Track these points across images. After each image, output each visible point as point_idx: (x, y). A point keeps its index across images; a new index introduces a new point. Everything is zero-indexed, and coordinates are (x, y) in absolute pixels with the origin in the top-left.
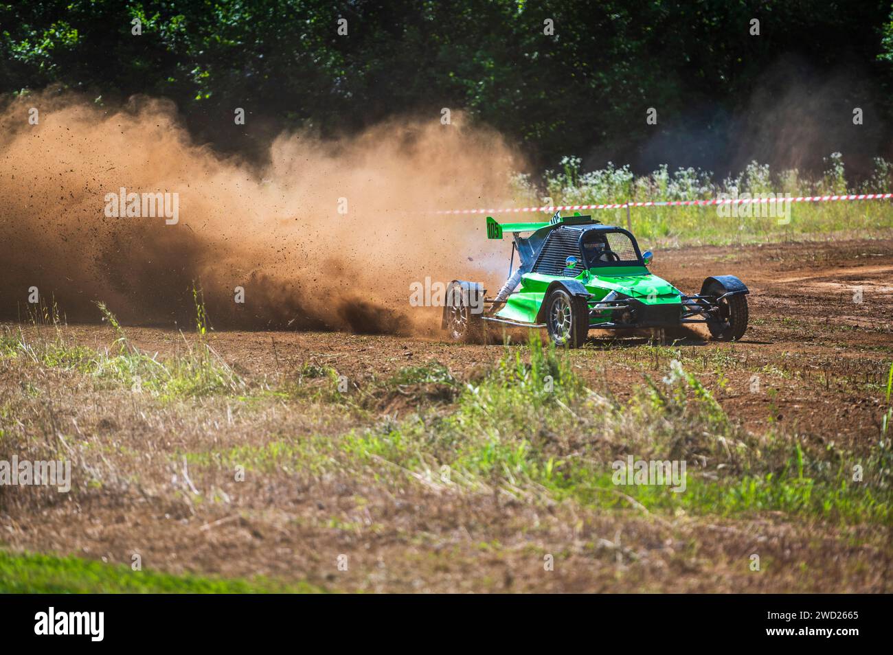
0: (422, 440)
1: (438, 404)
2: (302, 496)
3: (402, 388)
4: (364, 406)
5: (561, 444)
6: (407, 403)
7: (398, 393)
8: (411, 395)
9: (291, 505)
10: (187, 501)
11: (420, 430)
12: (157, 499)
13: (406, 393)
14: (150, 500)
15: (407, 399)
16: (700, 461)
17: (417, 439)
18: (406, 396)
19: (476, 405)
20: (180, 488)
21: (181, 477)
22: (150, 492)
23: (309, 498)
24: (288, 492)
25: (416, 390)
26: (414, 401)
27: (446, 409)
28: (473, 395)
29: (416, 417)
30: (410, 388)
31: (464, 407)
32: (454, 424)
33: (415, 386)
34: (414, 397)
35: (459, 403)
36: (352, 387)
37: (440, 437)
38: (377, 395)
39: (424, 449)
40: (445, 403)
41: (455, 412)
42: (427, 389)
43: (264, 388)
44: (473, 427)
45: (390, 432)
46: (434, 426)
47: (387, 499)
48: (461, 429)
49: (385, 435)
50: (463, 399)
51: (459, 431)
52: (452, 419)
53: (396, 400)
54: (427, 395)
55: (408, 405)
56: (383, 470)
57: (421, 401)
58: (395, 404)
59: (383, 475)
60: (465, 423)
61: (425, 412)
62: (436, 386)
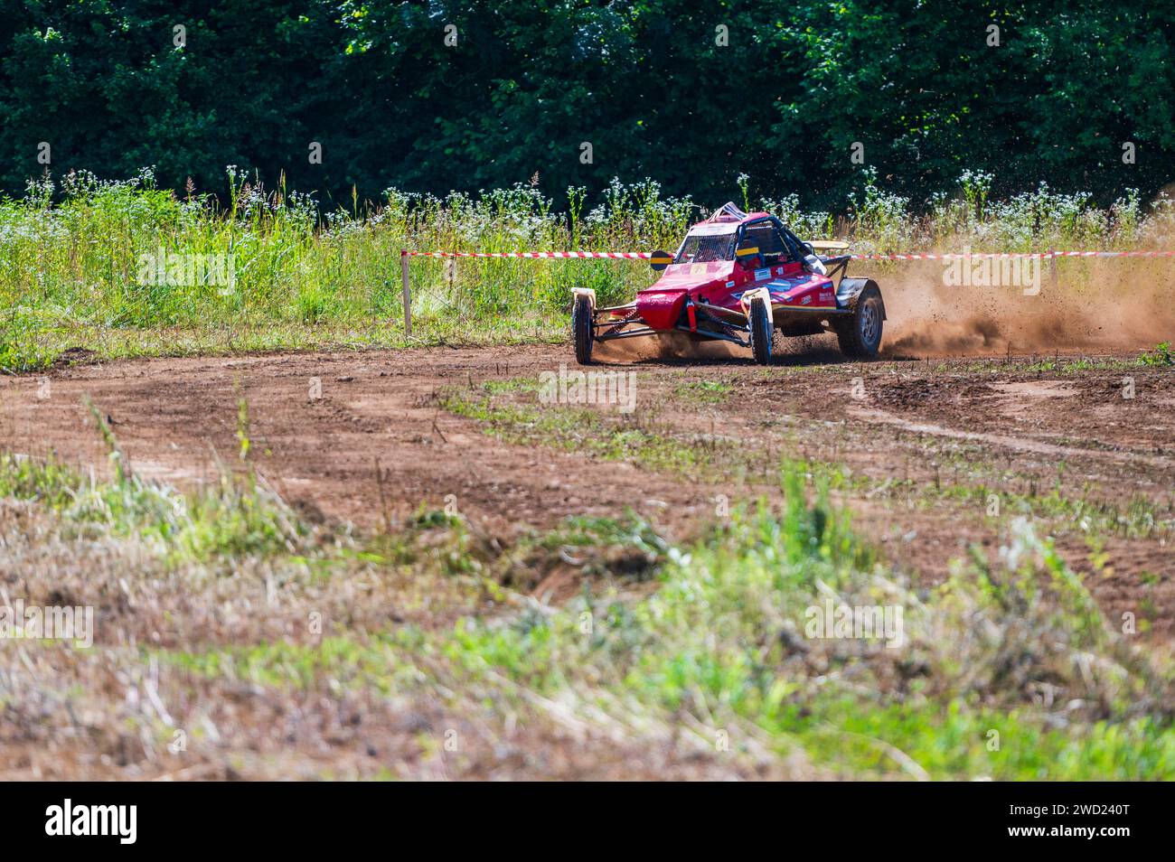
0: (584, 642)
1: (625, 579)
2: (346, 733)
3: (569, 553)
4: (506, 581)
5: (812, 658)
6: (574, 578)
7: (560, 561)
8: (582, 565)
9: (324, 748)
10: (146, 735)
12: (94, 731)
13: (575, 561)
14: (84, 734)
15: (575, 572)
16: (1041, 693)
17: (576, 641)
18: (574, 566)
19: (685, 585)
20: (140, 711)
21: (142, 696)
22: (88, 717)
23: (356, 737)
24: (322, 727)
25: (592, 556)
26: (585, 575)
27: (637, 590)
28: (679, 568)
29: (581, 603)
30: (581, 553)
31: (668, 588)
32: (644, 617)
33: (590, 549)
34: (587, 568)
35: (661, 580)
36: (491, 548)
37: (614, 637)
38: (531, 563)
39: (583, 659)
40: (640, 580)
41: (648, 596)
42: (612, 555)
43: (345, 546)
44: (675, 624)
45: (533, 625)
46: (605, 618)
47: (486, 744)
48: (656, 626)
49: (525, 632)
50: (667, 575)
51: (649, 630)
52: (642, 607)
53: (555, 573)
54: (608, 565)
55: (576, 581)
56: (494, 691)
57: (597, 575)
58: (556, 579)
59: (495, 700)
60: (665, 616)
61: (598, 596)
62: (626, 551)
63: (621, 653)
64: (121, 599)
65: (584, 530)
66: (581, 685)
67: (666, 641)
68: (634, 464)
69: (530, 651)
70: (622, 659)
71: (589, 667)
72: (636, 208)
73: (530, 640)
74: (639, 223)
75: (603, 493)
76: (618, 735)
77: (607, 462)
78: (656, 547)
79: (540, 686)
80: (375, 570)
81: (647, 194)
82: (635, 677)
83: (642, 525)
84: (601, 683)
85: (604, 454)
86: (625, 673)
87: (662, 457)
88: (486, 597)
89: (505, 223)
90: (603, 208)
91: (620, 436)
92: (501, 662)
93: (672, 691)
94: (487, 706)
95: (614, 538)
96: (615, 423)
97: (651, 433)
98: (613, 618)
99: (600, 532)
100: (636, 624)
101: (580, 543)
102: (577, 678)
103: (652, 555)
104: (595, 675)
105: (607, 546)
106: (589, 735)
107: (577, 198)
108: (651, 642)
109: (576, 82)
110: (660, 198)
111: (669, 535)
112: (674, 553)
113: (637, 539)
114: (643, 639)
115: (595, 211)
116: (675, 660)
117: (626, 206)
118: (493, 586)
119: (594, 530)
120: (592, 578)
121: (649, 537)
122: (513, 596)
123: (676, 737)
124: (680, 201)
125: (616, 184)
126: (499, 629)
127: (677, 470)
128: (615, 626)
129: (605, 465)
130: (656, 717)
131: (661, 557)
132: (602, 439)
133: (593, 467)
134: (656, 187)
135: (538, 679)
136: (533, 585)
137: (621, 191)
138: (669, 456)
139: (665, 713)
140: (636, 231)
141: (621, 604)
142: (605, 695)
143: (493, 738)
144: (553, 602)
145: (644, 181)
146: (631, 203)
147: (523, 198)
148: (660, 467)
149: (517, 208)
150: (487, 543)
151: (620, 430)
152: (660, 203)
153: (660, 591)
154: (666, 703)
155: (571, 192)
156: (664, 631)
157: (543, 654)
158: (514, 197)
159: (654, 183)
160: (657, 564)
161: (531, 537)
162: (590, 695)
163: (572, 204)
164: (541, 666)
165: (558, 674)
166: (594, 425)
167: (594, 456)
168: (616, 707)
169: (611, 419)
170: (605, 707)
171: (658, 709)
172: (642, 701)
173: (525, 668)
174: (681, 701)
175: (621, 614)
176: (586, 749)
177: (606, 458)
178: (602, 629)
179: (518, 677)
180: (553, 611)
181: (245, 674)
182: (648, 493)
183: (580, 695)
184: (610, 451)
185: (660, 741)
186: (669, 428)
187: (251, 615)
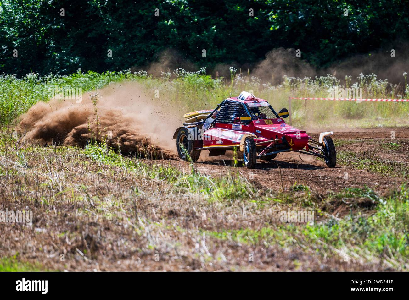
0: (350, 230)
1: (364, 209)
2: (269, 260)
3: (345, 200)
4: (324, 209)
6: (347, 208)
7: (342, 202)
8: (350, 204)
9: (262, 264)
10: (202, 259)
11: (349, 225)
12: (184, 258)
13: (347, 203)
14: (181, 258)
15: (347, 206)
17: (347, 230)
18: (347, 204)
19: (385, 212)
20: (200, 251)
21: (201, 246)
22: (182, 253)
23: (273, 261)
24: (261, 257)
25: (353, 201)
26: (351, 207)
27: (368, 213)
28: (383, 205)
29: (349, 217)
30: (349, 200)
31: (379, 212)
32: (371, 222)
33: (353, 199)
34: (351, 205)
35: (377, 210)
36: (319, 198)
37: (360, 229)
38: (332, 203)
39: (350, 236)
40: (369, 210)
41: (372, 215)
42: (360, 201)
43: (269, 196)
44: (381, 224)
45: (333, 224)
46: (358, 222)
47: (317, 264)
48: (374, 225)
49: (330, 227)
50: (379, 208)
51: (372, 226)
52: (370, 219)
53: (340, 207)
54: (358, 204)
55: (348, 209)
56: (320, 246)
57: (355, 208)
58: (340, 209)
59: (320, 249)
60: (377, 222)
61: (355, 215)
62: (364, 199)
63: (363, 234)
64: (193, 213)
65: (350, 192)
66: (349, 245)
67: (378, 230)
68: (367, 170)
69: (332, 233)
70: (363, 236)
71: (352, 239)
72: (368, 83)
73: (332, 229)
74: (369, 88)
75: (356, 180)
76: (362, 261)
77: (358, 169)
78: (375, 198)
79: (335, 245)
80: (279, 205)
81: (372, 79)
82: (368, 242)
83: (370, 191)
84: (356, 244)
85: (357, 167)
86: (364, 241)
87: (377, 168)
88: (317, 214)
89: (324, 88)
90: (357, 83)
91: (362, 161)
92: (322, 237)
93: (380, 247)
94: (317, 251)
95: (361, 195)
96: (361, 156)
97: (373, 160)
98: (360, 222)
99: (356, 193)
100: (368, 224)
101: (349, 196)
102: (348, 242)
103: (374, 201)
104: (354, 241)
105: (358, 198)
106: (352, 261)
107: (348, 80)
108: (373, 230)
109: (349, 41)
110: (377, 80)
111: (379, 195)
112: (381, 200)
113: (368, 196)
114: (370, 229)
115: (354, 84)
116: (381, 237)
117: (365, 83)
118: (319, 211)
119: (353, 192)
120: (353, 208)
121: (372, 195)
122: (326, 214)
123: (381, 262)
124: (383, 81)
125: (362, 75)
126: (321, 225)
127: (382, 172)
128: (361, 225)
129: (357, 170)
130: (374, 255)
131: (377, 202)
132: (356, 162)
133: (353, 171)
134: (375, 77)
135: (335, 242)
136: (333, 211)
137: (363, 78)
138: (379, 168)
139: (377, 254)
140: (368, 91)
141: (363, 217)
142: (357, 248)
143: (319, 262)
144: (339, 216)
145: (371, 74)
146: (367, 82)
147: (330, 80)
148: (376, 171)
149: (328, 83)
150: (317, 196)
151: (362, 159)
152: (377, 82)
153: (376, 214)
154: (378, 251)
155: (346, 77)
156: (377, 227)
157: (336, 234)
158: (327, 80)
159: (375, 75)
160: (375, 204)
161: (332, 195)
162: (352, 248)
163: (347, 82)
164: (336, 238)
165: (341, 241)
166: (354, 157)
167: (354, 167)
168: (361, 252)
169: (360, 155)
170: (357, 252)
171: (375, 253)
172: (370, 250)
173: (330, 238)
174: (383, 250)
175: (363, 221)
176: (351, 266)
177: (358, 168)
178: (356, 226)
179: (327, 241)
180: (340, 220)
181: (235, 239)
182: (372, 180)
183: (348, 248)
184: (359, 166)
185: (376, 264)
186: (379, 158)
187: (237, 220)
